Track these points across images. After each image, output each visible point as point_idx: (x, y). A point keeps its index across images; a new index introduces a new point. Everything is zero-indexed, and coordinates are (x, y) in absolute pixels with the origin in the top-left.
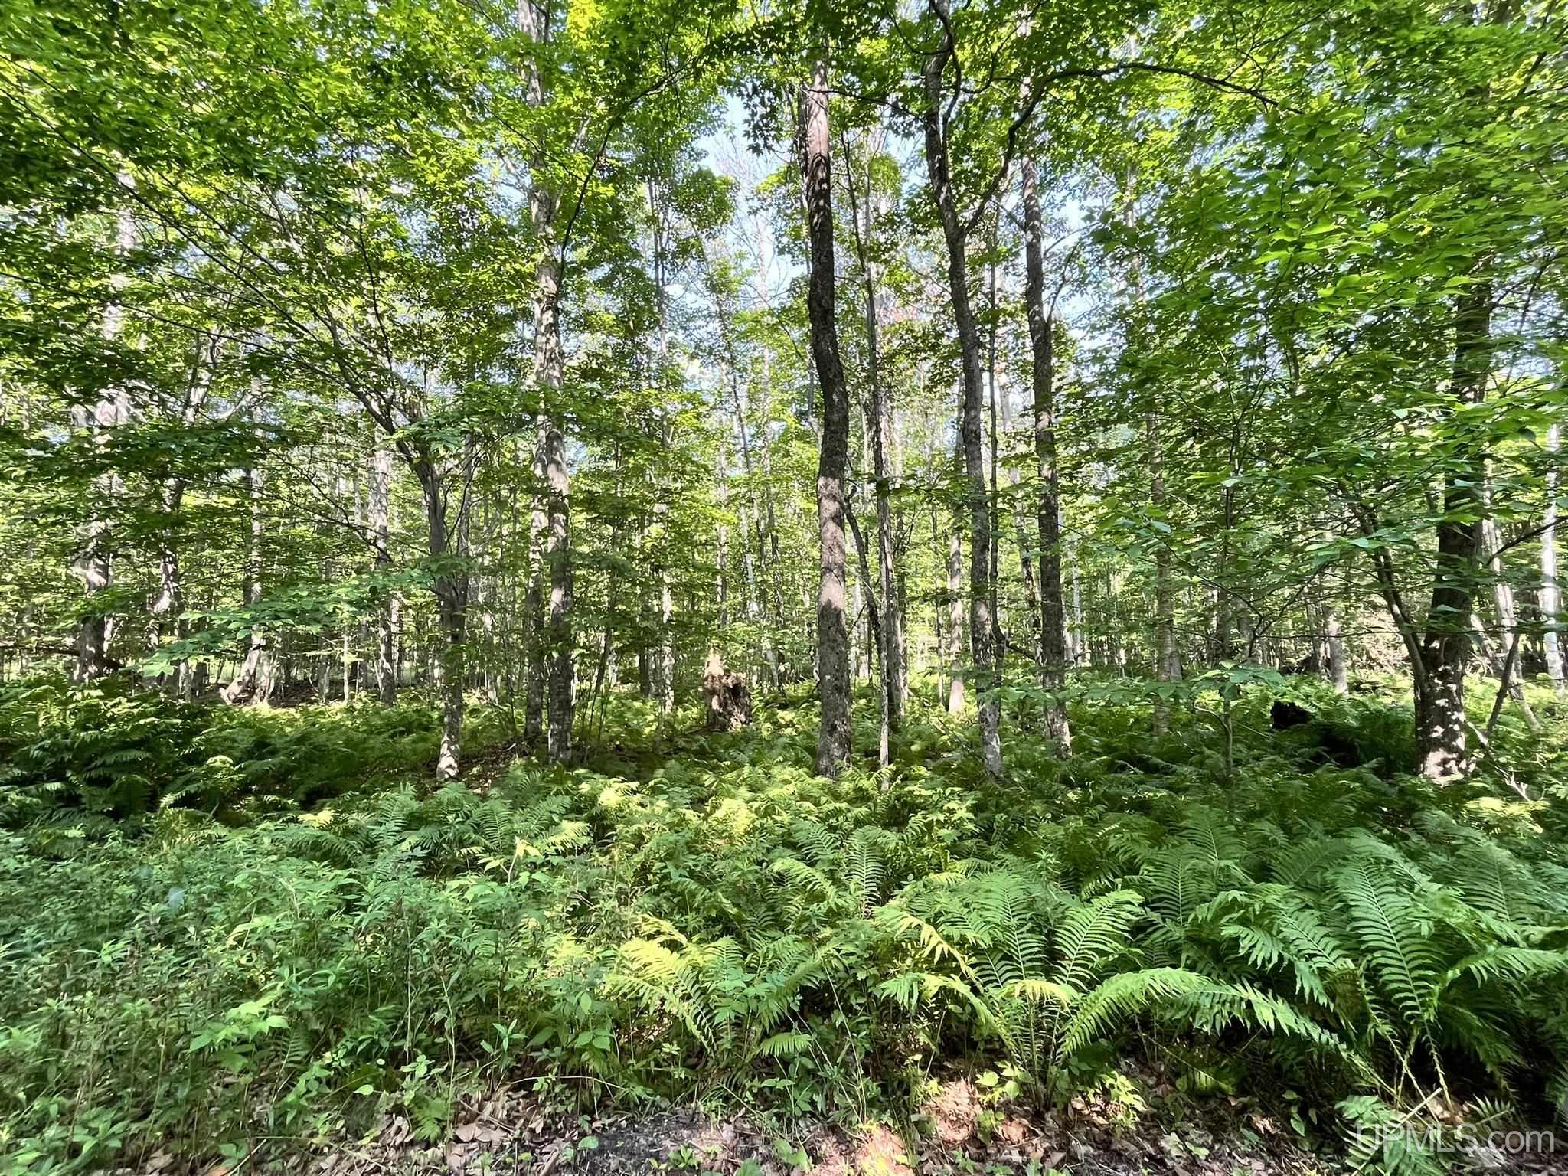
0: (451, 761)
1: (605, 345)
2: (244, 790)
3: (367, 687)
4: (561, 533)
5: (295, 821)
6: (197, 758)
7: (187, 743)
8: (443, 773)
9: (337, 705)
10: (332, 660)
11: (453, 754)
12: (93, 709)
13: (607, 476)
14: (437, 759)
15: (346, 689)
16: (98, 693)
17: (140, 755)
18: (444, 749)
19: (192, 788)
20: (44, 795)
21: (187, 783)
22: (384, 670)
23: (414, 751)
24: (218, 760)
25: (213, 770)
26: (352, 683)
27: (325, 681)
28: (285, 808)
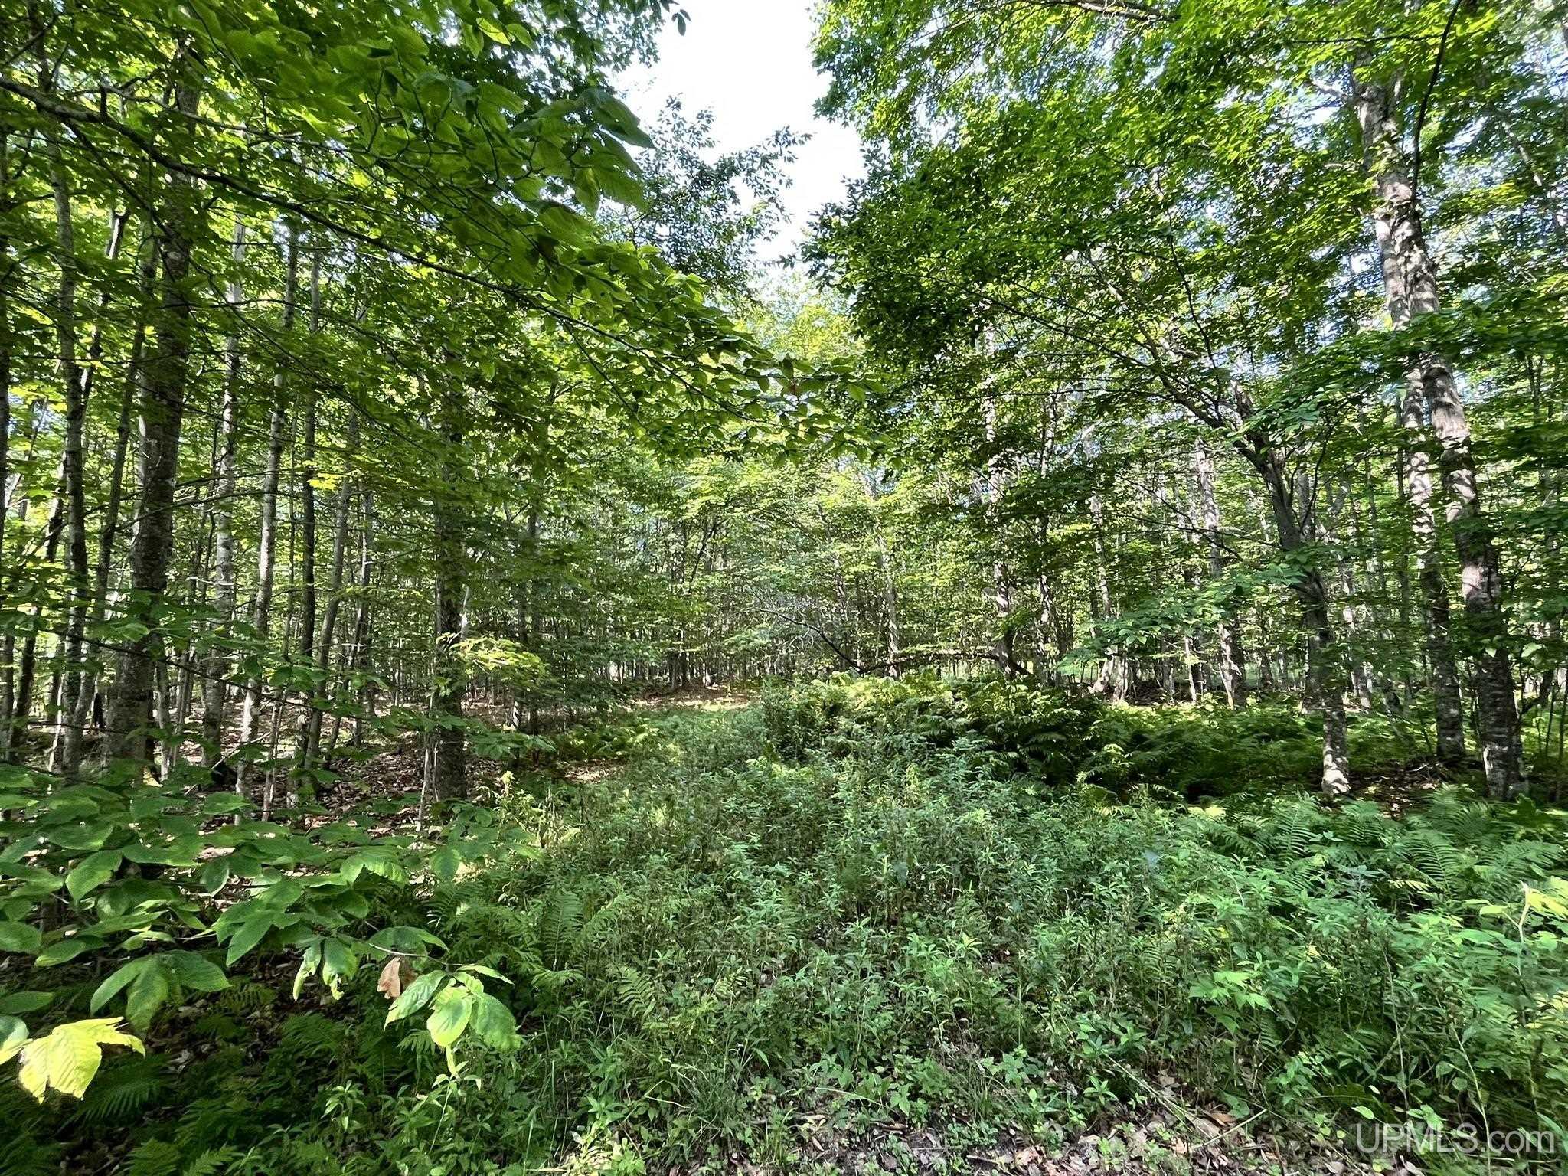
0: (1339, 775)
1: (1485, 229)
2: (1133, 777)
3: (1211, 689)
4: (1466, 492)
5: (1182, 811)
6: (1097, 744)
7: (1085, 732)
8: (1330, 787)
9: (1187, 706)
10: (1176, 662)
11: (1340, 766)
12: (1023, 699)
13: (1516, 403)
14: (1320, 770)
15: (1192, 690)
16: (1023, 687)
17: (1055, 737)
18: (1328, 760)
19: (1099, 768)
20: (1008, 760)
21: (1093, 764)
22: (1231, 672)
23: (1289, 760)
24: (1112, 748)
25: (1108, 757)
26: (1197, 686)
27: (1169, 682)
28: (1172, 798)
